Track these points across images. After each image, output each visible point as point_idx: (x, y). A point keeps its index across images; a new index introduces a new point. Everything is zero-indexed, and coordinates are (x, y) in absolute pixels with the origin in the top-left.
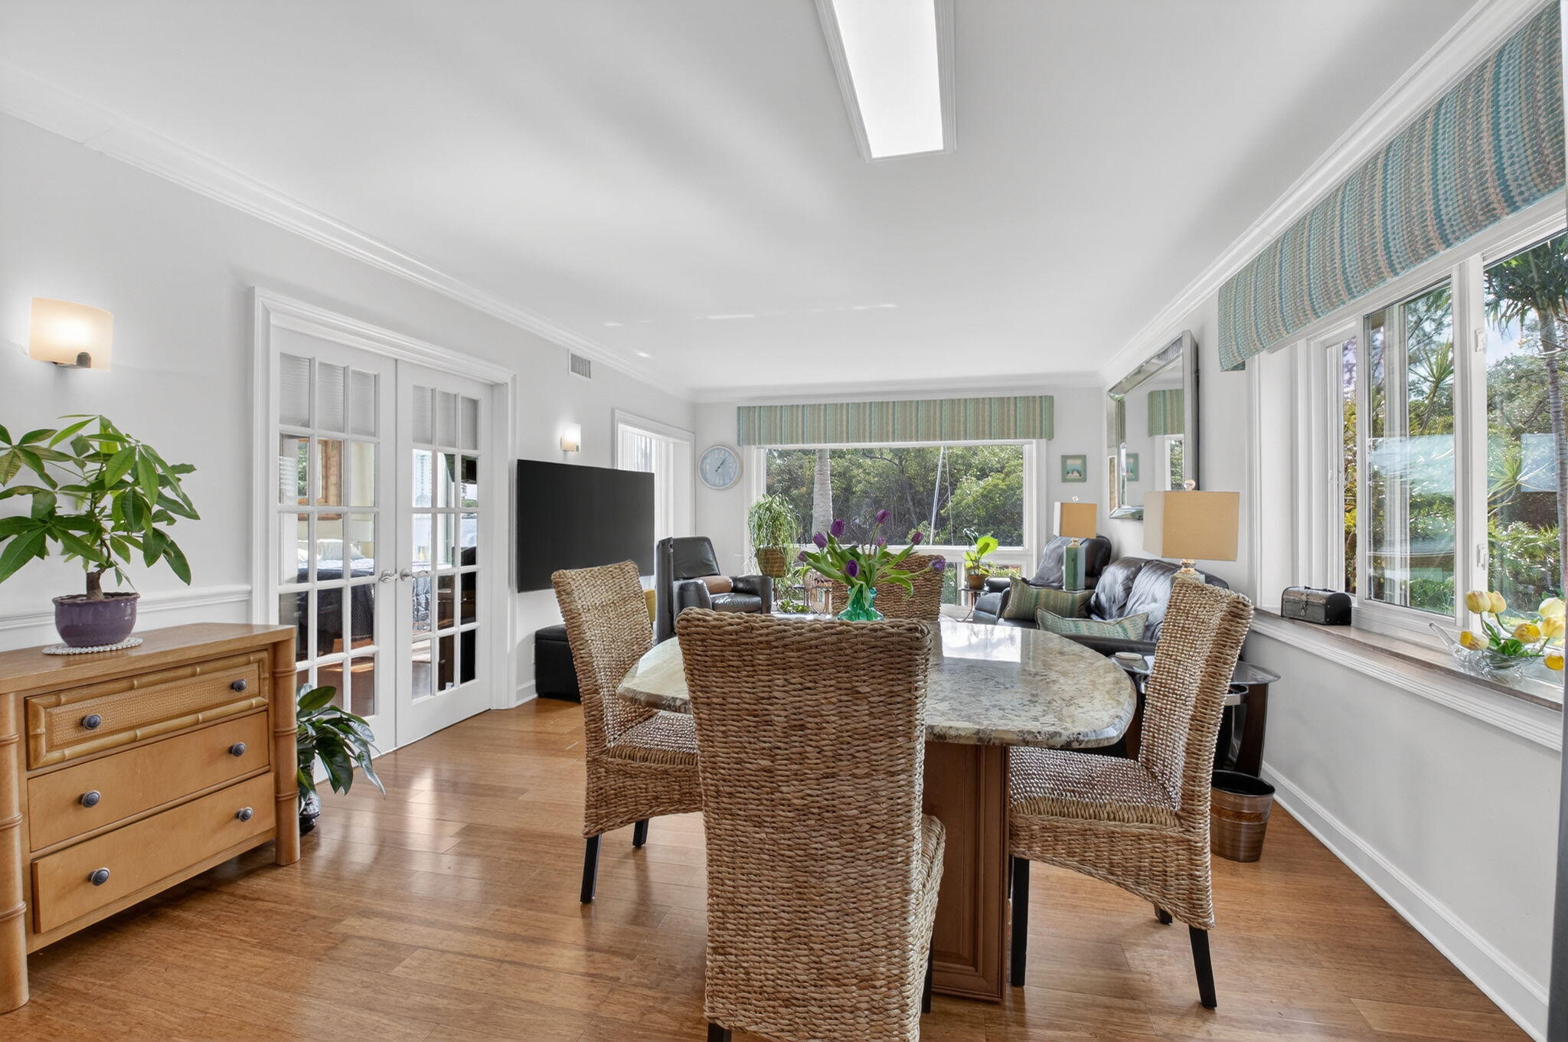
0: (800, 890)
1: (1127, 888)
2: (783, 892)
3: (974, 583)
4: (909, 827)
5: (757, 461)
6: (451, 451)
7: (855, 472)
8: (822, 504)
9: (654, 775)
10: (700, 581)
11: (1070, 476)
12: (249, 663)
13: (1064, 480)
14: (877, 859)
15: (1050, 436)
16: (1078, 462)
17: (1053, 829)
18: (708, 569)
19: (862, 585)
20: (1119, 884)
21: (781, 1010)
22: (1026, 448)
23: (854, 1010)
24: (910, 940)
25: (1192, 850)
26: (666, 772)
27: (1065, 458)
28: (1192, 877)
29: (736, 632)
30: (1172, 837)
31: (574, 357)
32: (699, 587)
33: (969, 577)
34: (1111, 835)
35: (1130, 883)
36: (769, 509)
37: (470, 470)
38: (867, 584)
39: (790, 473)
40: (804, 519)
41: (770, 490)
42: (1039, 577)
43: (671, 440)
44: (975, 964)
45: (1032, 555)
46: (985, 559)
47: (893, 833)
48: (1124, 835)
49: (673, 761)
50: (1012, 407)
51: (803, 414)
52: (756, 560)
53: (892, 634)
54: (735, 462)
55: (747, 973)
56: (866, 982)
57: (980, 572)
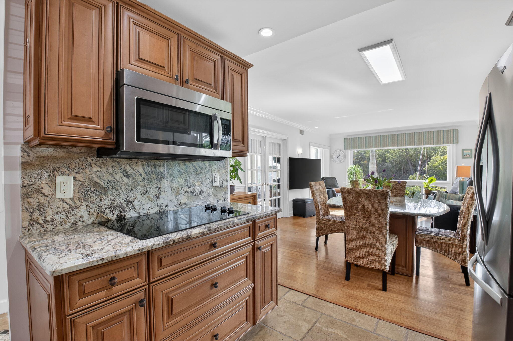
0: (364, 238)
1: (445, 255)
2: (361, 238)
3: (427, 192)
4: (386, 228)
5: (351, 154)
6: (275, 156)
7: (387, 155)
8: (372, 167)
9: (331, 225)
10: (333, 189)
11: (466, 156)
12: (251, 199)
13: (463, 157)
14: (380, 233)
15: (457, 143)
16: (469, 151)
17: (426, 241)
18: (336, 186)
19: (379, 186)
20: (443, 254)
21: (361, 259)
22: (448, 147)
23: (375, 260)
24: (387, 249)
25: (463, 248)
26: (334, 224)
27: (463, 150)
28: (463, 254)
29: (352, 191)
30: (457, 244)
31: (300, 130)
32: (333, 191)
33: (426, 191)
34: (441, 243)
35: (446, 254)
36: (354, 169)
37: (279, 161)
38: (381, 186)
39: (361, 156)
40: (366, 172)
41: (355, 163)
42: (452, 191)
43: (324, 149)
44: (406, 268)
45: (450, 184)
46: (431, 184)
47: (383, 228)
48: (445, 243)
49: (335, 222)
50: (442, 134)
51: (365, 140)
52: (350, 184)
53: (382, 192)
54: (343, 154)
55: (354, 253)
56: (378, 255)
57: (430, 189)
